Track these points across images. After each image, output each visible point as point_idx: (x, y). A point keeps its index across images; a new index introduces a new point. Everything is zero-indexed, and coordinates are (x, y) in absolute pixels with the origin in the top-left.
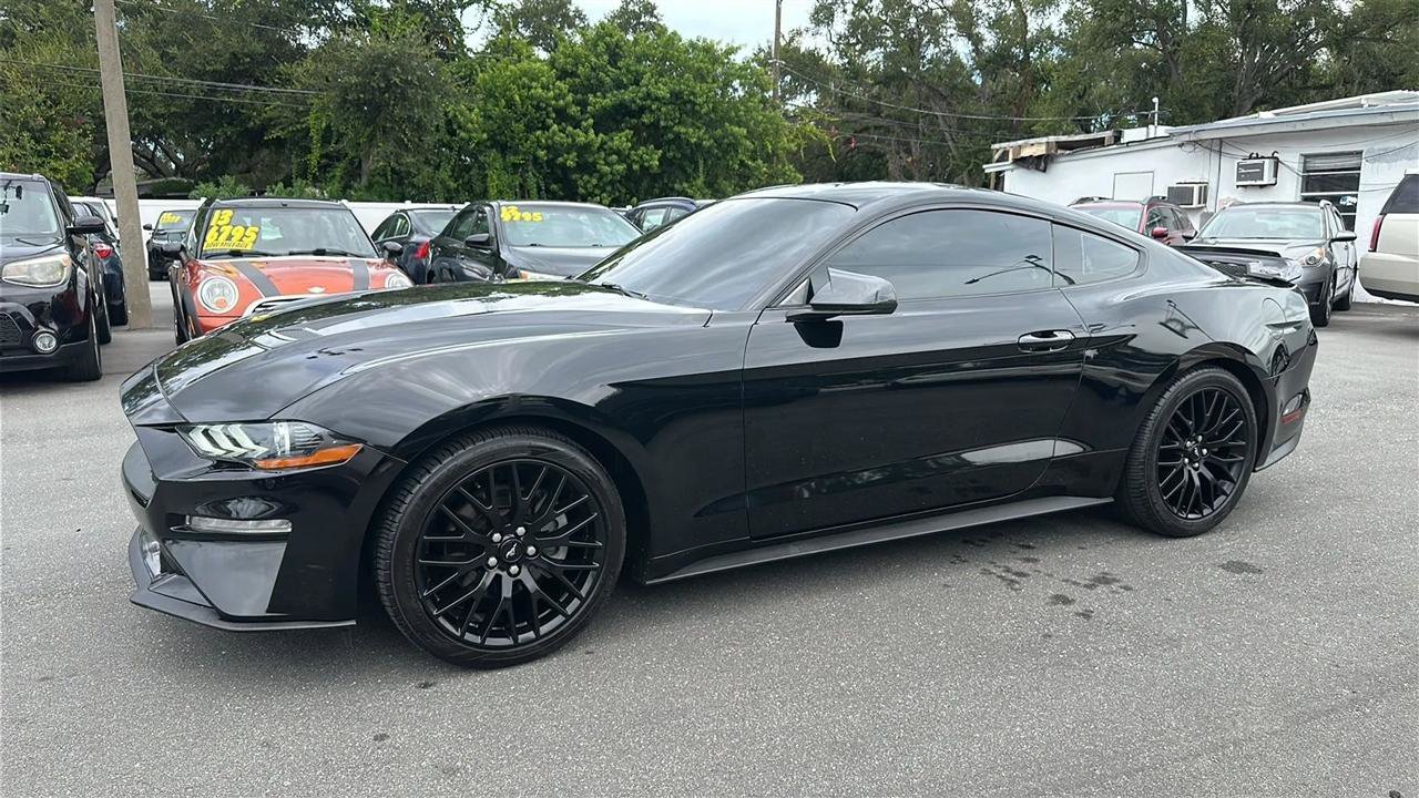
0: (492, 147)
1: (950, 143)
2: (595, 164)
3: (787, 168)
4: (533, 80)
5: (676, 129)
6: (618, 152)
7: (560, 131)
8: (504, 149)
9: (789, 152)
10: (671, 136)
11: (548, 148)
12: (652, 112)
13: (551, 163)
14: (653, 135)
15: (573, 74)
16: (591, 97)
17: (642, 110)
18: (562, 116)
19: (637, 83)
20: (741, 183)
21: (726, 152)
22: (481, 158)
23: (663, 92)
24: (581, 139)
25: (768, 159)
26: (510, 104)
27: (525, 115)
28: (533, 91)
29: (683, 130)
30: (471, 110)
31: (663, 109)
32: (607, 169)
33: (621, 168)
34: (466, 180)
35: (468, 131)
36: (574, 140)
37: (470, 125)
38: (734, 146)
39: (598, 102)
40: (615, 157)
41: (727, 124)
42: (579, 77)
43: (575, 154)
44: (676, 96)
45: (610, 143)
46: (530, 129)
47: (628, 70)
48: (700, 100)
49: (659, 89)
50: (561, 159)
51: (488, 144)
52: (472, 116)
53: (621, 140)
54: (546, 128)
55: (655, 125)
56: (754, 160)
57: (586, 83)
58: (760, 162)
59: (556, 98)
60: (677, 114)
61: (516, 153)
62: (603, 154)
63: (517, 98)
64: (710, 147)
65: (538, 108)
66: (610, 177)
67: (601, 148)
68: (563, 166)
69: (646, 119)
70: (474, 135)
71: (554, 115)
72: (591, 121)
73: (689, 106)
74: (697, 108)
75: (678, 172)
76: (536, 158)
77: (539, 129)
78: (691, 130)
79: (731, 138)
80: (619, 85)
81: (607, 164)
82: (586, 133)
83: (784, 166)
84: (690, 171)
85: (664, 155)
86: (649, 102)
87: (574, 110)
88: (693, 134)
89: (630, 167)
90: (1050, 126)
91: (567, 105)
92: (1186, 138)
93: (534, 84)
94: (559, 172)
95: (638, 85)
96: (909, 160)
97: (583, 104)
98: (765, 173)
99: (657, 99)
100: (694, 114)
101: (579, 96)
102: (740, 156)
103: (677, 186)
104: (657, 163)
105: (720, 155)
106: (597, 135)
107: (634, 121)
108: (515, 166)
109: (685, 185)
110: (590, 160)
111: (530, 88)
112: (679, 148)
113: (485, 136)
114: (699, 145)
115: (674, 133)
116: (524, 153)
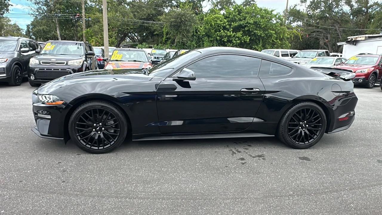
0: (206, 36)
1: (340, 36)
2: (232, 40)
3: (286, 42)
4: (218, 19)
5: (254, 31)
6: (238, 37)
7: (223, 32)
8: (209, 36)
9: (288, 38)
10: (253, 33)
11: (220, 36)
12: (248, 27)
13: (220, 40)
14: (248, 33)
15: (229, 17)
16: (232, 23)
17: (246, 26)
18: (224, 28)
19: (245, 19)
20: (273, 46)
21: (268, 38)
22: (203, 39)
23: (252, 21)
24: (229, 34)
25: (281, 40)
26: (211, 25)
27: (215, 28)
28: (217, 22)
29: (256, 32)
30: (201, 27)
31: (251, 26)
32: (235, 42)
33: (238, 42)
35: (200, 32)
36: (227, 34)
37: (201, 31)
38: (271, 36)
39: (234, 24)
40: (237, 39)
41: (269, 30)
42: (230, 18)
43: (227, 38)
44: (255, 23)
45: (236, 35)
46: (216, 31)
47: (243, 16)
48: (262, 24)
49: (251, 21)
50: (223, 39)
51: (205, 35)
52: (202, 29)
53: (239, 34)
54: (220, 31)
55: (248, 30)
57: (232, 19)
58: (278, 40)
59: (223, 24)
60: (255, 27)
61: (212, 37)
62: (234, 38)
63: (213, 24)
64: (264, 36)
65: (218, 26)
66: (236, 44)
67: (234, 36)
68: (224, 41)
69: (246, 29)
70: (202, 33)
71: (222, 28)
72: (232, 29)
73: (258, 25)
74: (261, 26)
75: (255, 44)
76: (217, 39)
77: (218, 32)
78: (258, 32)
79: (270, 34)
80: (240, 20)
81: (235, 40)
82: (230, 32)
84: (258, 42)
85: (251, 38)
86: (247, 24)
87: (228, 26)
89: (241, 41)
90: (371, 32)
91: (226, 25)
93: (218, 20)
94: (223, 43)
95: (245, 20)
96: (327, 41)
97: (230, 25)
98: (280, 43)
99: (250, 23)
101: (230, 23)
102: (272, 39)
103: (253, 47)
104: (248, 40)
105: (267, 38)
106: (233, 33)
107: (243, 29)
108: (211, 41)
109: (256, 46)
110: (231, 39)
111: (217, 21)
112: (255, 36)
113: (204, 33)
114: (260, 36)
115: (254, 32)
116: (214, 38)
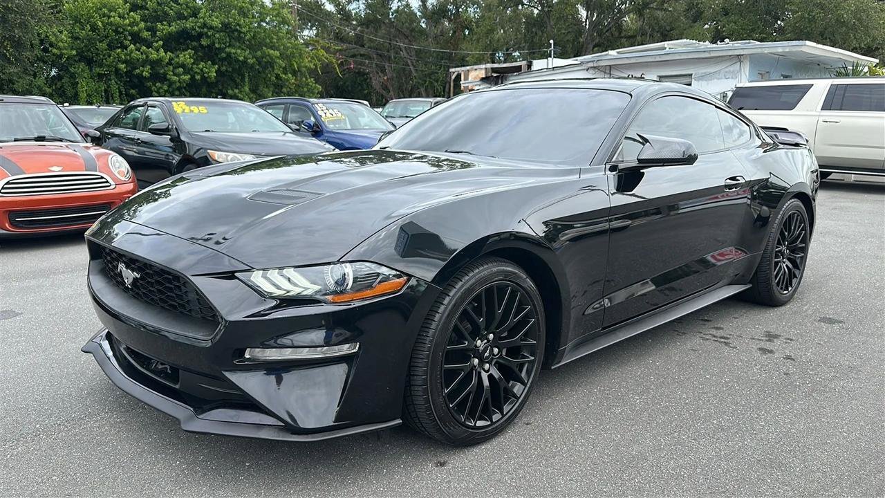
0: (80, 61)
1: (412, 67)
2: (165, 74)
3: (309, 80)
4: (110, 11)
5: (227, 50)
6: (183, 66)
7: (136, 50)
8: (90, 62)
9: (309, 69)
10: (224, 55)
11: (125, 62)
12: (208, 37)
13: (129, 73)
14: (210, 54)
15: (143, 8)
16: (159, 25)
17: (200, 35)
18: (136, 38)
19: (195, 15)
20: (277, 90)
21: (265, 68)
22: (72, 70)
23: (216, 23)
24: (154, 56)
25: (294, 73)
26: (94, 28)
27: (107, 37)
28: (112, 19)
29: (233, 51)
30: (61, 32)
31: (217, 35)
32: (175, 78)
33: (187, 77)
34: (58, 86)
35: (59, 48)
36: (147, 57)
37: (61, 44)
38: (271, 64)
39: (163, 28)
40: (181, 70)
41: (264, 48)
42: (148, 10)
43: (149, 67)
44: (226, 27)
45: (176, 59)
46: (111, 47)
47: (188, 7)
48: (244, 30)
49: (213, 21)
50: (138, 71)
51: (77, 59)
52: (61, 37)
53: (186, 57)
54: (125, 47)
55: (210, 47)
56: (286, 74)
57: (154, 14)
58: (290, 75)
59: (131, 25)
60: (228, 39)
61: (101, 66)
62: (171, 68)
63: (100, 24)
64: (253, 63)
65: (116, 32)
66: (178, 84)
67: (170, 63)
68: (140, 77)
69: (204, 42)
70: (65, 51)
71: (130, 38)
72: (161, 43)
73: (236, 34)
74: (242, 35)
75: (232, 84)
76: (117, 70)
77: (119, 48)
78: (239, 51)
79: (268, 57)
80: (180, 17)
81: (175, 74)
82: (158, 51)
83: (307, 79)
84: (238, 81)
85: (219, 69)
86: (206, 30)
87: (146, 34)
88: (241, 54)
89: (193, 78)
90: (477, 58)
91: (140, 30)
92: (591, 65)
93: (113, 14)
94: (136, 81)
95: (196, 17)
96: (385, 78)
97: (153, 31)
98: (293, 83)
99: (211, 28)
100: (239, 39)
101: (149, 24)
102: (276, 71)
103: (230, 92)
104: (215, 74)
105: (261, 70)
106: (166, 53)
107: (194, 44)
108: (100, 76)
109: (237, 91)
110: (162, 71)
111: (109, 17)
112: (230, 64)
113: (74, 52)
114: (245, 62)
115: (225, 53)
116: (109, 66)
